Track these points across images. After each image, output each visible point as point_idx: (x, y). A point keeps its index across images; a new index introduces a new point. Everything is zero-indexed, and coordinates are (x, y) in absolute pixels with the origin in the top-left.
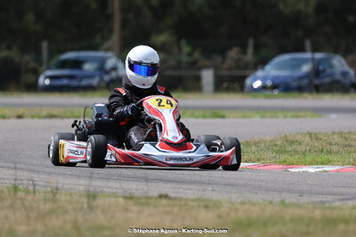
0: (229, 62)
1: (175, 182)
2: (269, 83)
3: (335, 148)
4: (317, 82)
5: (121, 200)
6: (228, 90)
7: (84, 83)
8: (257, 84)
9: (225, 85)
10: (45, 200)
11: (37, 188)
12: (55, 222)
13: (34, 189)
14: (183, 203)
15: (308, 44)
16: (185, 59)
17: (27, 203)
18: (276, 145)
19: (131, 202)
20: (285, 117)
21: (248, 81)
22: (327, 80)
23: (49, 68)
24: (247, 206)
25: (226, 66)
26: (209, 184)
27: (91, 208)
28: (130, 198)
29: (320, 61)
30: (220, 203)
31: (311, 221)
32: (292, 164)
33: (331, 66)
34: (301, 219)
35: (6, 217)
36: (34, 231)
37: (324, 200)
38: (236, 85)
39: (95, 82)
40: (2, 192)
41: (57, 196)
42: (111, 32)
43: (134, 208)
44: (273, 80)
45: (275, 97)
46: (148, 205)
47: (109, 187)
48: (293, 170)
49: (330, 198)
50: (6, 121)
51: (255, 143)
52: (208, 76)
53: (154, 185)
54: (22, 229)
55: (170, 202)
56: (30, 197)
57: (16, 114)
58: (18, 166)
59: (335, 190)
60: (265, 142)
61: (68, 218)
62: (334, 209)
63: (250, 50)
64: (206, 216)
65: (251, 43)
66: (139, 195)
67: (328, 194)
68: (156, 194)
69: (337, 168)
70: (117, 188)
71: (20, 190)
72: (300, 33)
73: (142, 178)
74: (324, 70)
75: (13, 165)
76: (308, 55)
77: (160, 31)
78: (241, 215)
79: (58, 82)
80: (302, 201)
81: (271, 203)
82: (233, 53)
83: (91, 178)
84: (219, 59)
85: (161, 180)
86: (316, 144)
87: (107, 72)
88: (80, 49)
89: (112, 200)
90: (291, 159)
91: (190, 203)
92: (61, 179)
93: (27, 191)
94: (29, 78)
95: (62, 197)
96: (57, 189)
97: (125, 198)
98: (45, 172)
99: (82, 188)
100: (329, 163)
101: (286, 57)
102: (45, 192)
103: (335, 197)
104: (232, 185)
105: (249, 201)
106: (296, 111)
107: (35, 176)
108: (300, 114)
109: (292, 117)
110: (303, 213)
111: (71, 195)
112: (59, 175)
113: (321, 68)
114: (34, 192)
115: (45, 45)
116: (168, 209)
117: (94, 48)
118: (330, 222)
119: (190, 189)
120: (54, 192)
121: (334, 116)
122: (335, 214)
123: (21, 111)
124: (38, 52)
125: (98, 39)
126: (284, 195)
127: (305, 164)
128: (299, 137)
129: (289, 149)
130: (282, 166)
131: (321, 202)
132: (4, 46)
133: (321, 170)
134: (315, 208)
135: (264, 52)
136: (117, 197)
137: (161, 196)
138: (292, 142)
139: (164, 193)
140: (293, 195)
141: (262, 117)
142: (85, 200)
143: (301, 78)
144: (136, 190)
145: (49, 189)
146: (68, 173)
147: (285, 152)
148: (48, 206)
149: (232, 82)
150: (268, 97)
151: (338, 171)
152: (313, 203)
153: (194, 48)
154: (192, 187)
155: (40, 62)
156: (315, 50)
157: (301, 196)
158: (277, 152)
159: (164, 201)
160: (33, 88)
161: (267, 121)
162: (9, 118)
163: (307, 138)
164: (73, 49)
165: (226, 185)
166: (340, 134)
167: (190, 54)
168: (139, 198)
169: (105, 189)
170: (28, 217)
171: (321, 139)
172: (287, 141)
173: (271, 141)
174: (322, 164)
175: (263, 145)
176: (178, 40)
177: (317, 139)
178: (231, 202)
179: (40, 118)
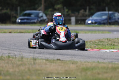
0: (80, 15)
1: (62, 55)
2: (94, 22)
3: (116, 44)
4: (110, 21)
5: (44, 61)
6: (80, 24)
7: (32, 21)
8: (90, 22)
9: (79, 22)
10: (19, 61)
11: (16, 57)
12: (22, 68)
13: (15, 57)
14: (65, 62)
15: (107, 8)
16: (66, 13)
17: (13, 62)
18: (96, 43)
20: (99, 33)
21: (87, 21)
22: (113, 21)
23: (20, 16)
24: (86, 63)
26: (73, 55)
27: (34, 63)
28: (47, 60)
29: (111, 14)
30: (77, 62)
31: (108, 68)
32: (101, 49)
33: (115, 16)
34: (104, 68)
35: (6, 66)
36: (15, 71)
38: (83, 22)
39: (35, 21)
40: (4, 58)
41: (23, 59)
42: (41, 4)
43: (49, 64)
44: (95, 21)
45: (96, 26)
46: (53, 62)
47: (40, 56)
48: (102, 51)
49: (114, 60)
50: (6, 34)
51: (89, 42)
52: (73, 19)
53: (55, 56)
54: (11, 70)
55: (61, 62)
56: (14, 60)
57: (9, 31)
58: (10, 49)
59: (116, 58)
61: (26, 67)
62: (116, 64)
63: (87, 10)
64: (73, 67)
65: (88, 8)
66: (50, 59)
67: (114, 59)
68: (56, 59)
69: (117, 50)
70: (43, 57)
71: (10, 57)
72: (104, 5)
74: (112, 17)
75: (8, 49)
76: (107, 12)
77: (58, 4)
78: (84, 66)
79: (23, 21)
80: (105, 62)
81: (94, 62)
82: (82, 11)
83: (34, 53)
84: (77, 13)
85: (58, 54)
86: (109, 42)
87: (40, 18)
89: (41, 61)
90: (101, 47)
91: (68, 62)
92: (24, 54)
93: (13, 58)
94: (13, 19)
95: (24, 60)
96: (23, 57)
97: (46, 60)
98: (19, 51)
99: (31, 57)
100: (114, 49)
101: (99, 13)
102: (19, 58)
103: (115, 60)
104: (81, 56)
105: (87, 62)
106: (103, 31)
107: (16, 53)
108: (104, 32)
109: (101, 33)
110: (105, 65)
111: (27, 59)
113: (111, 17)
114: (15, 58)
115: (19, 8)
116: (60, 64)
117: (35, 9)
118: (114, 69)
119: (67, 57)
120: (22, 58)
121: (115, 33)
122: (116, 66)
123: (11, 31)
124: (17, 10)
125: (36, 6)
126: (99, 59)
127: (106, 49)
128: (104, 40)
129: (100, 44)
130: (98, 50)
131: (111, 62)
132: (5, 8)
134: (109, 64)
135: (92, 11)
136: (43, 60)
137: (58, 60)
138: (101, 42)
139: (59, 58)
140: (102, 59)
141: (91, 33)
142: (32, 61)
143: (104, 20)
144: (49, 57)
145: (20, 57)
146: (26, 51)
148: (20, 63)
149: (81, 21)
150: (93, 26)
151: (117, 51)
152: (108, 62)
153: (69, 10)
154: (68, 56)
155: (17, 14)
156: (109, 11)
157: (104, 60)
158: (96, 45)
159: (59, 61)
160: (15, 23)
161: (93, 34)
162: (7, 33)
163: (107, 40)
164: (28, 10)
165: (79, 56)
166: (118, 39)
167: (67, 12)
169: (39, 57)
170: (13, 66)
171: (111, 41)
172: (100, 41)
173: (94, 41)
174: (112, 49)
175: (92, 42)
176: (64, 7)
177: (110, 40)
178: (81, 62)
179: (17, 33)
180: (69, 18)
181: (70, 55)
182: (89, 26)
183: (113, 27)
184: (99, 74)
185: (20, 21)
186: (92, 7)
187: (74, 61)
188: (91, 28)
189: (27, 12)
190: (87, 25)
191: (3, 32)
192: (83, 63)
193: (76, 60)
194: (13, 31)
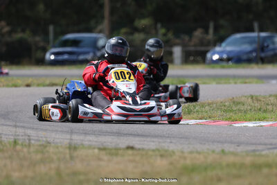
0: (195, 40)
1: (142, 136)
2: (225, 56)
3: (270, 107)
4: (263, 55)
5: (96, 151)
6: (195, 62)
7: (81, 57)
8: (216, 57)
9: (192, 58)
11: (33, 142)
12: (43, 169)
13: (30, 143)
14: (144, 153)
15: (256, 25)
17: (22, 154)
18: (225, 106)
19: (104, 152)
20: (236, 83)
21: (209, 55)
22: (270, 53)
25: (192, 43)
26: (168, 137)
27: (72, 158)
28: (104, 149)
29: (265, 38)
30: (173, 152)
31: (242, 166)
32: (236, 121)
33: (273, 43)
34: (234, 165)
35: (5, 166)
37: (256, 149)
38: (199, 58)
39: (89, 57)
41: (47, 149)
42: (103, 17)
43: (106, 158)
44: (227, 54)
45: (229, 67)
46: (117, 155)
48: (237, 125)
49: (260, 147)
50: (17, 89)
51: (209, 104)
54: (16, 175)
55: (135, 152)
56: (25, 150)
57: (26, 82)
58: (18, 124)
59: (267, 141)
60: (216, 103)
61: (53, 166)
62: (262, 156)
63: (211, 31)
64: (161, 163)
65: (211, 25)
66: (110, 147)
67: (260, 144)
68: (124, 146)
69: (271, 123)
71: (19, 144)
73: (116, 133)
74: (268, 46)
75: (14, 124)
76: (254, 34)
77: (143, 17)
78: (188, 162)
79: (60, 58)
80: (239, 150)
81: (213, 152)
82: (198, 33)
84: (187, 38)
85: (131, 135)
86: (256, 105)
87: (99, 49)
88: (79, 31)
89: (90, 151)
90: (235, 116)
91: (150, 153)
92: (53, 135)
94: (39, 54)
95: (51, 149)
96: (49, 143)
97: (100, 149)
98: (42, 130)
100: (264, 119)
101: (238, 36)
103: (264, 146)
105: (197, 151)
106: (245, 79)
108: (247, 81)
109: (241, 83)
111: (57, 148)
112: (53, 131)
113: (266, 45)
115: (51, 28)
116: (131, 158)
117: (89, 30)
118: (257, 167)
119: (153, 142)
121: (274, 82)
123: (29, 81)
124: (46, 33)
125: (92, 23)
126: (225, 145)
127: (246, 120)
128: (243, 99)
129: (234, 108)
130: (227, 122)
131: (254, 151)
132: (19, 30)
133: (258, 125)
134: (247, 155)
135: (222, 32)
136: (94, 148)
137: (128, 148)
138: (239, 103)
139: (131, 145)
140: (233, 145)
141: (218, 83)
142: (67, 151)
143: (251, 52)
144: (111, 143)
146: (60, 129)
147: (232, 111)
148: (39, 156)
149: (196, 56)
150: (223, 67)
151: (271, 125)
152: (247, 151)
153: (168, 30)
154: (155, 140)
155: (48, 42)
156: (261, 30)
157: (238, 146)
159: (130, 152)
160: (41, 62)
161: (220, 86)
162: (19, 86)
163: (250, 100)
167: (165, 35)
168: (111, 149)
169: (86, 143)
170: (22, 166)
171: (260, 101)
172: (234, 102)
173: (221, 102)
174: (259, 120)
175: (215, 105)
176: (156, 24)
177: (258, 100)
178: (182, 152)
179: (44, 86)
180: (168, 49)
181: (161, 136)
182: (213, 68)
183: (270, 69)
184: (219, 180)
185: (52, 57)
186: (222, 22)
187: (166, 151)
188: (218, 71)
189: (70, 36)
190: (209, 64)
191: (10, 84)
192: (186, 155)
193: (171, 149)
194: (35, 81)
